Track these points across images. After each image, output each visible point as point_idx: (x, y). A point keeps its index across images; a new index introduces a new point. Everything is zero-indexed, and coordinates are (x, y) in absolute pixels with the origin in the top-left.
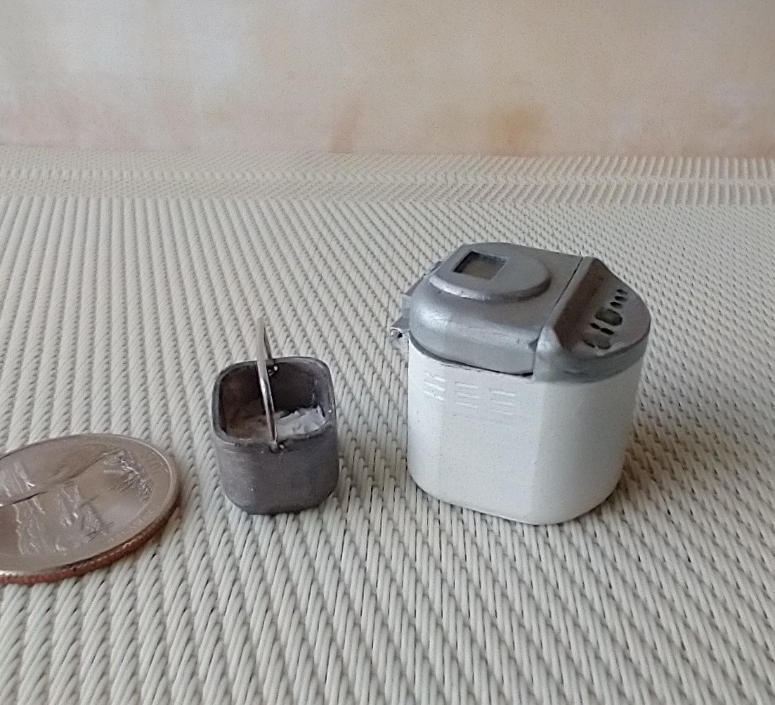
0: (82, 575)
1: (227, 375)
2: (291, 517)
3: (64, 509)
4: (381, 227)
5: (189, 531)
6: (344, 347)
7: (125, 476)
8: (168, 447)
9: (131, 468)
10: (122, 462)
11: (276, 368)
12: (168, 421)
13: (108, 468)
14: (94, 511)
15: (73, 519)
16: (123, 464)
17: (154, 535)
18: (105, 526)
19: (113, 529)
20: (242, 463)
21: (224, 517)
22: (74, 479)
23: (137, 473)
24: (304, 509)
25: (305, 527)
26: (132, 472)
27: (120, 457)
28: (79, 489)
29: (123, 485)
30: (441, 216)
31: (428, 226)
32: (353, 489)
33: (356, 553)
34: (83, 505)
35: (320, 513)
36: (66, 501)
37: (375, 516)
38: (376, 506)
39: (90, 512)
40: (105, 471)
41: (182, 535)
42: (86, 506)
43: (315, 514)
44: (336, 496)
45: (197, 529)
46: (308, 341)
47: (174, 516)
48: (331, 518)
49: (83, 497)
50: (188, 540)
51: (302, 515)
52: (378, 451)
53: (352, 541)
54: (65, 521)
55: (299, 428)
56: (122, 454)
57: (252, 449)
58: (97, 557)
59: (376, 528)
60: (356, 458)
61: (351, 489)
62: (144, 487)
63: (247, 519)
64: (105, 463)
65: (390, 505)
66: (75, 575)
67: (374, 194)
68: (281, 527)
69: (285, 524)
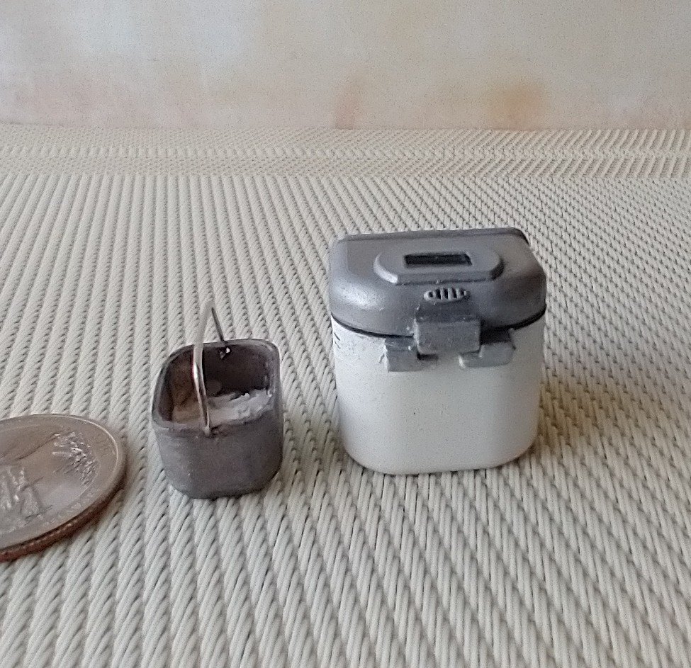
0: (14, 560)
1: (177, 358)
2: (231, 501)
3: (6, 491)
4: (371, 202)
5: (128, 516)
6: (314, 325)
7: (72, 459)
8: (123, 427)
9: (80, 450)
10: (73, 443)
11: (228, 350)
12: (127, 401)
13: (57, 449)
14: (36, 493)
15: (13, 502)
16: (73, 446)
17: (90, 519)
18: (43, 510)
19: (50, 513)
20: (177, 449)
21: (165, 501)
22: (22, 461)
23: (85, 455)
24: (246, 493)
25: (243, 512)
26: (80, 454)
27: (71, 439)
28: (25, 471)
29: (67, 468)
30: (432, 192)
31: (418, 202)
32: (299, 473)
33: (290, 541)
34: (26, 487)
35: (262, 497)
36: (9, 483)
37: (316, 502)
38: (318, 491)
39: (31, 495)
40: (54, 453)
41: (121, 518)
42: (28, 489)
43: (256, 499)
44: (281, 479)
45: (136, 512)
46: (279, 319)
47: (116, 498)
48: (271, 502)
49: (27, 479)
50: (125, 524)
51: (242, 500)
52: (330, 434)
53: (288, 527)
54: (5, 505)
55: (244, 411)
56: (73, 435)
57: (186, 435)
58: (30, 541)
59: (315, 513)
60: (307, 441)
61: (296, 472)
62: (88, 469)
63: (188, 502)
64: (55, 444)
65: (332, 491)
66: (7, 560)
67: (369, 170)
68: (219, 511)
69: (224, 509)
